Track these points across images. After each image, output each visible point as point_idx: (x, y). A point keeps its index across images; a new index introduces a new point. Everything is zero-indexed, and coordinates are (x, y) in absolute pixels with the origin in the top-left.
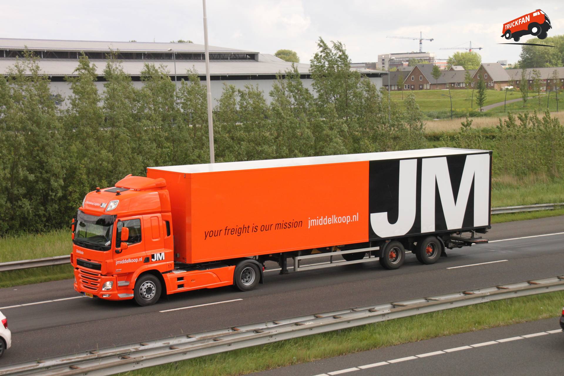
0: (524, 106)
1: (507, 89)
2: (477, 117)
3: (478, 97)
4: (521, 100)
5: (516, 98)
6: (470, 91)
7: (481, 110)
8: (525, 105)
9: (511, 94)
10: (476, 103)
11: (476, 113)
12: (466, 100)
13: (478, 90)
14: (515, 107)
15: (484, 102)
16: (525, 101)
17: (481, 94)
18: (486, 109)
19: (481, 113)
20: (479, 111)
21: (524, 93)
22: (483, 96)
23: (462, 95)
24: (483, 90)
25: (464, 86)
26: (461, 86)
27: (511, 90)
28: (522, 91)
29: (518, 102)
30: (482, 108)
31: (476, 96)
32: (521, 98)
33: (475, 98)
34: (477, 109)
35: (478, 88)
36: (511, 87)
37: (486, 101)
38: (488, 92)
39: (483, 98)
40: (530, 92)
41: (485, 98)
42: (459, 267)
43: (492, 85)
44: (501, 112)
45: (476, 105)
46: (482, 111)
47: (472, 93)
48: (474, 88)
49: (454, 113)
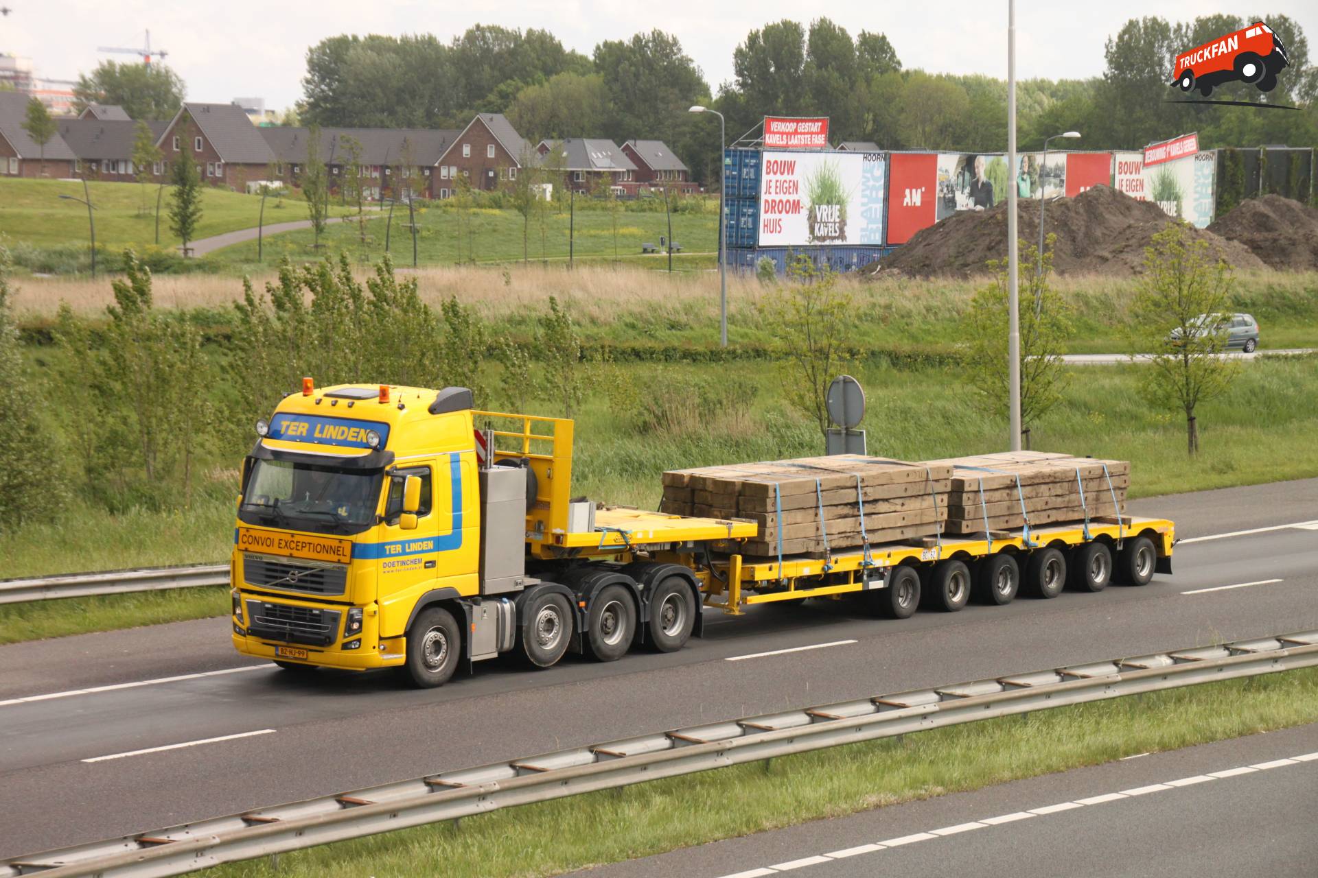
0: (317, 246)
1: (265, 191)
2: (175, 272)
3: (176, 210)
4: (309, 224)
5: (294, 219)
6: (151, 188)
7: (186, 250)
8: (320, 242)
9: (278, 207)
10: (171, 228)
11: (170, 262)
12: (138, 216)
13: (173, 189)
14: (290, 245)
15: (196, 225)
16: (319, 229)
17: (185, 199)
18: (201, 248)
19: (186, 262)
20: (181, 253)
21: (315, 205)
22: (191, 208)
23: (126, 201)
24: (192, 188)
25: (130, 171)
26: (122, 171)
27: (276, 194)
28: (309, 199)
29: (299, 232)
30: (189, 245)
31: (168, 205)
32: (306, 219)
33: (165, 213)
34: (173, 248)
35: (174, 182)
36: (277, 184)
37: (202, 222)
38: (207, 196)
39: (193, 214)
40: (333, 204)
41: (199, 214)
42: (123, 755)
43: (219, 174)
44: (247, 261)
45: (171, 234)
46: (190, 254)
47: (155, 195)
48: (160, 180)
49: (99, 258)
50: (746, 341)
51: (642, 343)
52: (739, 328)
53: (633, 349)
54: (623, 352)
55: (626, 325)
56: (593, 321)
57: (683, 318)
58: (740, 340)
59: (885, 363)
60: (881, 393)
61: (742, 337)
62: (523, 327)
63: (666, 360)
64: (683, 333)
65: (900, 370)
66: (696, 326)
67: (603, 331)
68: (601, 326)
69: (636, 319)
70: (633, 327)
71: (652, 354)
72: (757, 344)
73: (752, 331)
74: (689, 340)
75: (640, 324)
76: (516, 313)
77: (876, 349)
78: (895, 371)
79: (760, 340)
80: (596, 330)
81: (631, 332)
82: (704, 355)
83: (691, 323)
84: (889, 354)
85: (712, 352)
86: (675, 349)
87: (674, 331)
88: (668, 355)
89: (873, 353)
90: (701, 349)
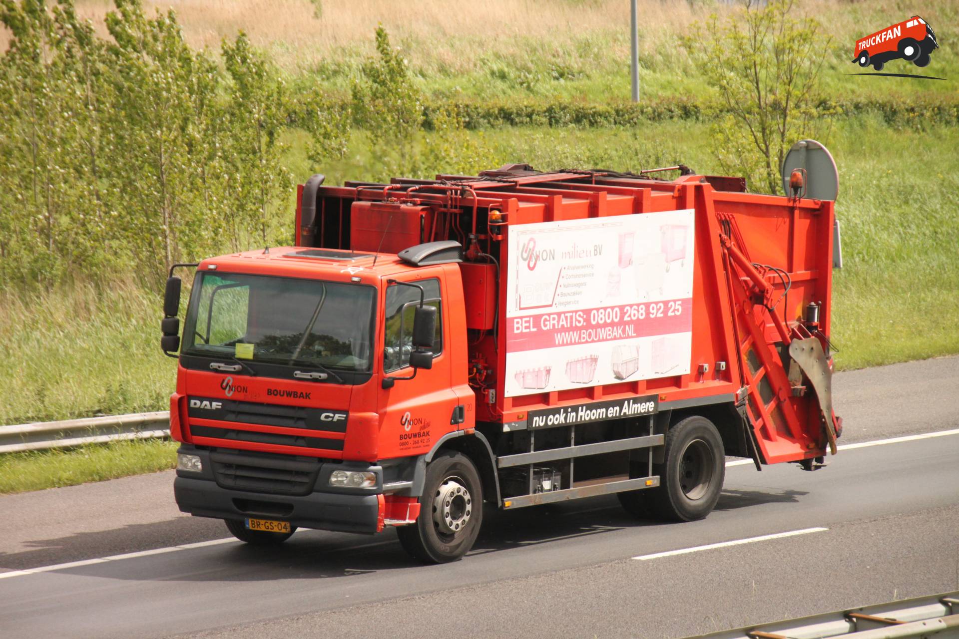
50: (668, 93)
51: (516, 99)
52: (658, 75)
53: (501, 110)
54: (487, 115)
55: (493, 73)
56: (443, 70)
57: (575, 63)
58: (660, 93)
59: (873, 120)
60: (868, 164)
61: (663, 87)
62: (340, 80)
63: (551, 125)
64: (576, 84)
65: (897, 130)
66: (595, 73)
67: (458, 85)
68: (455, 76)
69: (508, 65)
70: (503, 76)
71: (530, 116)
72: (685, 98)
73: (677, 77)
74: (584, 96)
75: (512, 74)
76: (329, 60)
77: (863, 100)
78: (890, 131)
79: (688, 91)
80: (448, 82)
81: (499, 84)
82: (605, 115)
83: (587, 68)
84: (882, 107)
85: (617, 112)
86: (563, 109)
87: (562, 81)
88: (553, 117)
89: (857, 106)
90: (601, 108)
